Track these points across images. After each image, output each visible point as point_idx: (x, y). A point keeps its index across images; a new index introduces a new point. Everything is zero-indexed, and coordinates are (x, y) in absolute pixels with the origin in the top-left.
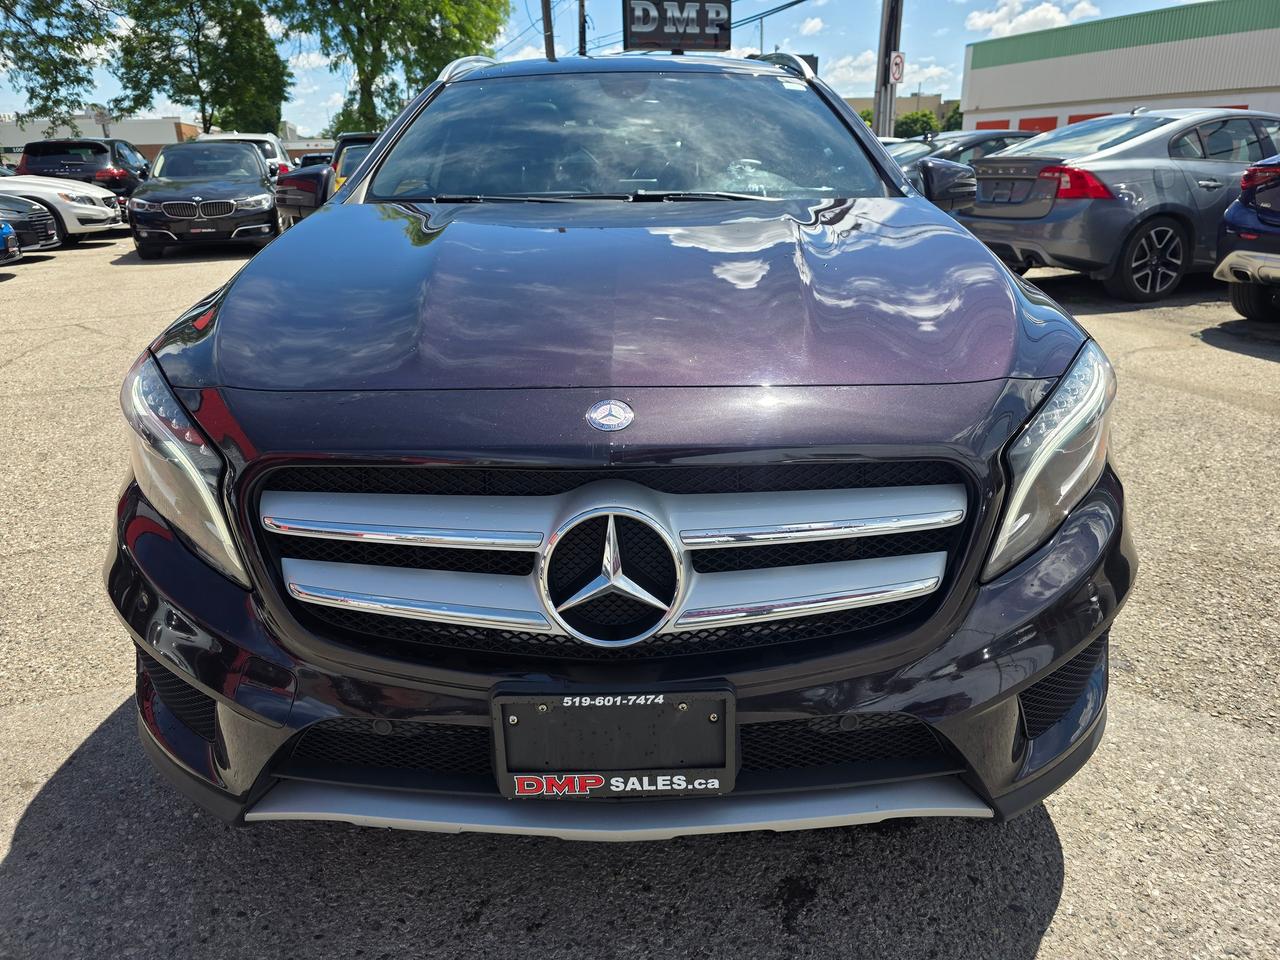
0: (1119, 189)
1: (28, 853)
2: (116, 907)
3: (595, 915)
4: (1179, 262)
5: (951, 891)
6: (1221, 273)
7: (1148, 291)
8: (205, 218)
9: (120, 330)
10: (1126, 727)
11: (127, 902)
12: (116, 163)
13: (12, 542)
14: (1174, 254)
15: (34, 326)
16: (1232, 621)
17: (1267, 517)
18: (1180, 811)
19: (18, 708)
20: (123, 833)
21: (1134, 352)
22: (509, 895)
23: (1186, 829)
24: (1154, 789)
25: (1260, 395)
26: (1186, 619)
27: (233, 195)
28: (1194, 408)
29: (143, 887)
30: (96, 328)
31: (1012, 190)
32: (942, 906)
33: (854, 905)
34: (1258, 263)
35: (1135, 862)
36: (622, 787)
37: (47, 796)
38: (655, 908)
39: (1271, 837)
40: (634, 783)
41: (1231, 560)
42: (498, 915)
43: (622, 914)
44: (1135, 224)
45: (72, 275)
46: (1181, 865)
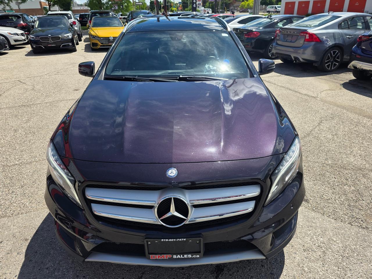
0: (323, 38)
1: (29, 260)
2: (53, 275)
3: (170, 276)
4: (339, 60)
5: (257, 269)
6: (350, 67)
7: (329, 69)
8: (52, 42)
9: (31, 82)
10: (305, 220)
11: (56, 274)
12: (23, 21)
13: (11, 161)
14: (338, 58)
15: (6, 81)
16: (337, 187)
17: (351, 152)
18: (315, 246)
19: (20, 216)
20: (53, 254)
21: (323, 91)
22: (149, 271)
23: (316, 251)
24: (309, 239)
25: (356, 108)
26: (325, 186)
27: (60, 34)
28: (337, 112)
29: (59, 269)
30: (24, 82)
31: (292, 38)
32: (254, 273)
33: (233, 273)
34: (360, 65)
35: (302, 260)
36: (176, 257)
37: (32, 243)
38: (185, 274)
39: (336, 253)
40: (179, 256)
41: (340, 166)
42: (146, 276)
43: (177, 276)
44: (327, 50)
45: (14, 60)
46: (313, 261)
